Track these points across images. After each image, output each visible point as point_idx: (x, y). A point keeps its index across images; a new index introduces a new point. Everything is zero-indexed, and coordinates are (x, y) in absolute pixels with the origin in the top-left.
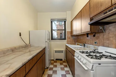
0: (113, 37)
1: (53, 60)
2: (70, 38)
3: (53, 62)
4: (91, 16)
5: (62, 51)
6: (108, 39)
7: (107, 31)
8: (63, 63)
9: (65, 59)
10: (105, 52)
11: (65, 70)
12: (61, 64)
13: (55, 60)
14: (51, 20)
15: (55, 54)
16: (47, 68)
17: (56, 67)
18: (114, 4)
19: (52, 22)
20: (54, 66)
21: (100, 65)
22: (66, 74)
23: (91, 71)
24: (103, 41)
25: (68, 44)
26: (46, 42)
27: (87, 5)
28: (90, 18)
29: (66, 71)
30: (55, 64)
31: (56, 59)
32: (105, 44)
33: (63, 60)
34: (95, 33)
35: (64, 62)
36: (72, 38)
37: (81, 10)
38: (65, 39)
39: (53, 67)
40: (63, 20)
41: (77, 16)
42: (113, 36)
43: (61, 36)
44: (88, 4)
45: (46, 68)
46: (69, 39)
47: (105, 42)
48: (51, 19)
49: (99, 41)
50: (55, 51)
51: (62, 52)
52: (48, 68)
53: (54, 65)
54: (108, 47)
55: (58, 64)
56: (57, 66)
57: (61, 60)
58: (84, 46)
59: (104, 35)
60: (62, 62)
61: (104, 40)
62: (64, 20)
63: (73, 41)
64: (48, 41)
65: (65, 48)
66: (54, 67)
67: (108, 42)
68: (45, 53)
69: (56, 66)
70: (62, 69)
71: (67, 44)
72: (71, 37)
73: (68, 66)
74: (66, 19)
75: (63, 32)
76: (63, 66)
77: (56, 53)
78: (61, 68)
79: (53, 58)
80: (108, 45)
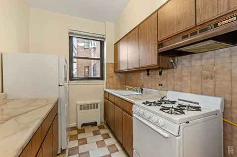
0: (187, 76)
1: (75, 128)
2: (112, 77)
3: (75, 132)
4: (160, 39)
5: (97, 104)
6: (181, 79)
7: (179, 67)
8: (99, 130)
9: (103, 120)
10: (179, 99)
11: (107, 145)
12: (96, 133)
13: (79, 127)
14: (70, 33)
15: (78, 114)
16: (63, 151)
17: (86, 143)
18: (199, 26)
19: (71, 38)
20: (81, 142)
21: (188, 124)
22: (111, 153)
23: (177, 138)
24: (172, 82)
25: (109, 89)
26: (59, 85)
27: (151, 17)
28: (158, 42)
29: (109, 147)
30: (80, 136)
31: (84, 125)
32: (176, 87)
33: (99, 124)
34: (162, 68)
35: (101, 127)
36: (115, 77)
37: (139, 25)
38: (102, 78)
39: (77, 145)
40: (98, 38)
41: (129, 35)
42: (187, 74)
43: (87, 73)
44: (153, 16)
45: (59, 152)
46: (110, 79)
47: (176, 84)
48: (70, 31)
49: (167, 82)
50: (81, 106)
51: (97, 108)
52: (65, 150)
53: (79, 140)
54: (181, 91)
55: (88, 135)
56: (88, 140)
57: (94, 124)
58: (142, 92)
59: (174, 73)
60: (96, 128)
61: (174, 81)
62: (100, 38)
63: (118, 82)
64: (67, 84)
65: (103, 97)
66: (80, 144)
67: (180, 83)
68: (57, 114)
69: (84, 141)
70: (100, 144)
71: (107, 88)
72: (114, 75)
73: (111, 135)
74: (104, 37)
75: (90, 64)
76: (100, 138)
77: (83, 111)
78: (97, 142)
79: (73, 124)
80: (180, 88)
